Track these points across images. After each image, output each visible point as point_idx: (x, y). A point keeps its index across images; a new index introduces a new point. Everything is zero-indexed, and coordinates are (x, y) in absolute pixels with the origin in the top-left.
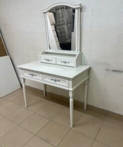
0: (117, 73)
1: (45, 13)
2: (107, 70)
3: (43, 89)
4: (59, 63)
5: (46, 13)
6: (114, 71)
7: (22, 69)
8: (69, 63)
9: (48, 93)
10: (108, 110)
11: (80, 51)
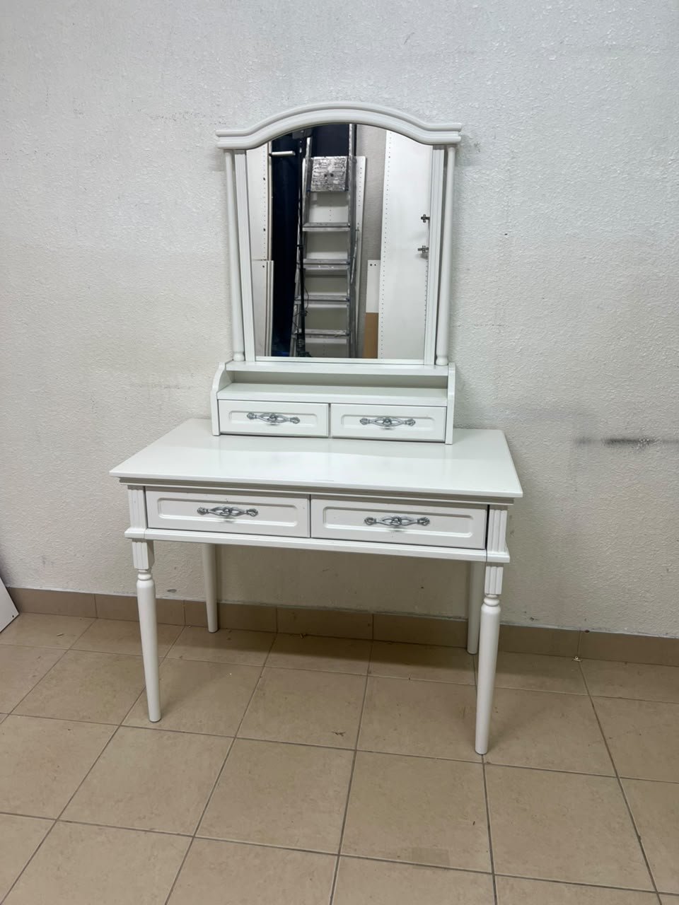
0: (627, 450)
1: (233, 151)
2: (583, 441)
3: (203, 594)
4: (355, 428)
5: (243, 151)
6: (613, 442)
7: (144, 485)
8: (411, 422)
9: (242, 608)
10: (583, 626)
11: (449, 358)
